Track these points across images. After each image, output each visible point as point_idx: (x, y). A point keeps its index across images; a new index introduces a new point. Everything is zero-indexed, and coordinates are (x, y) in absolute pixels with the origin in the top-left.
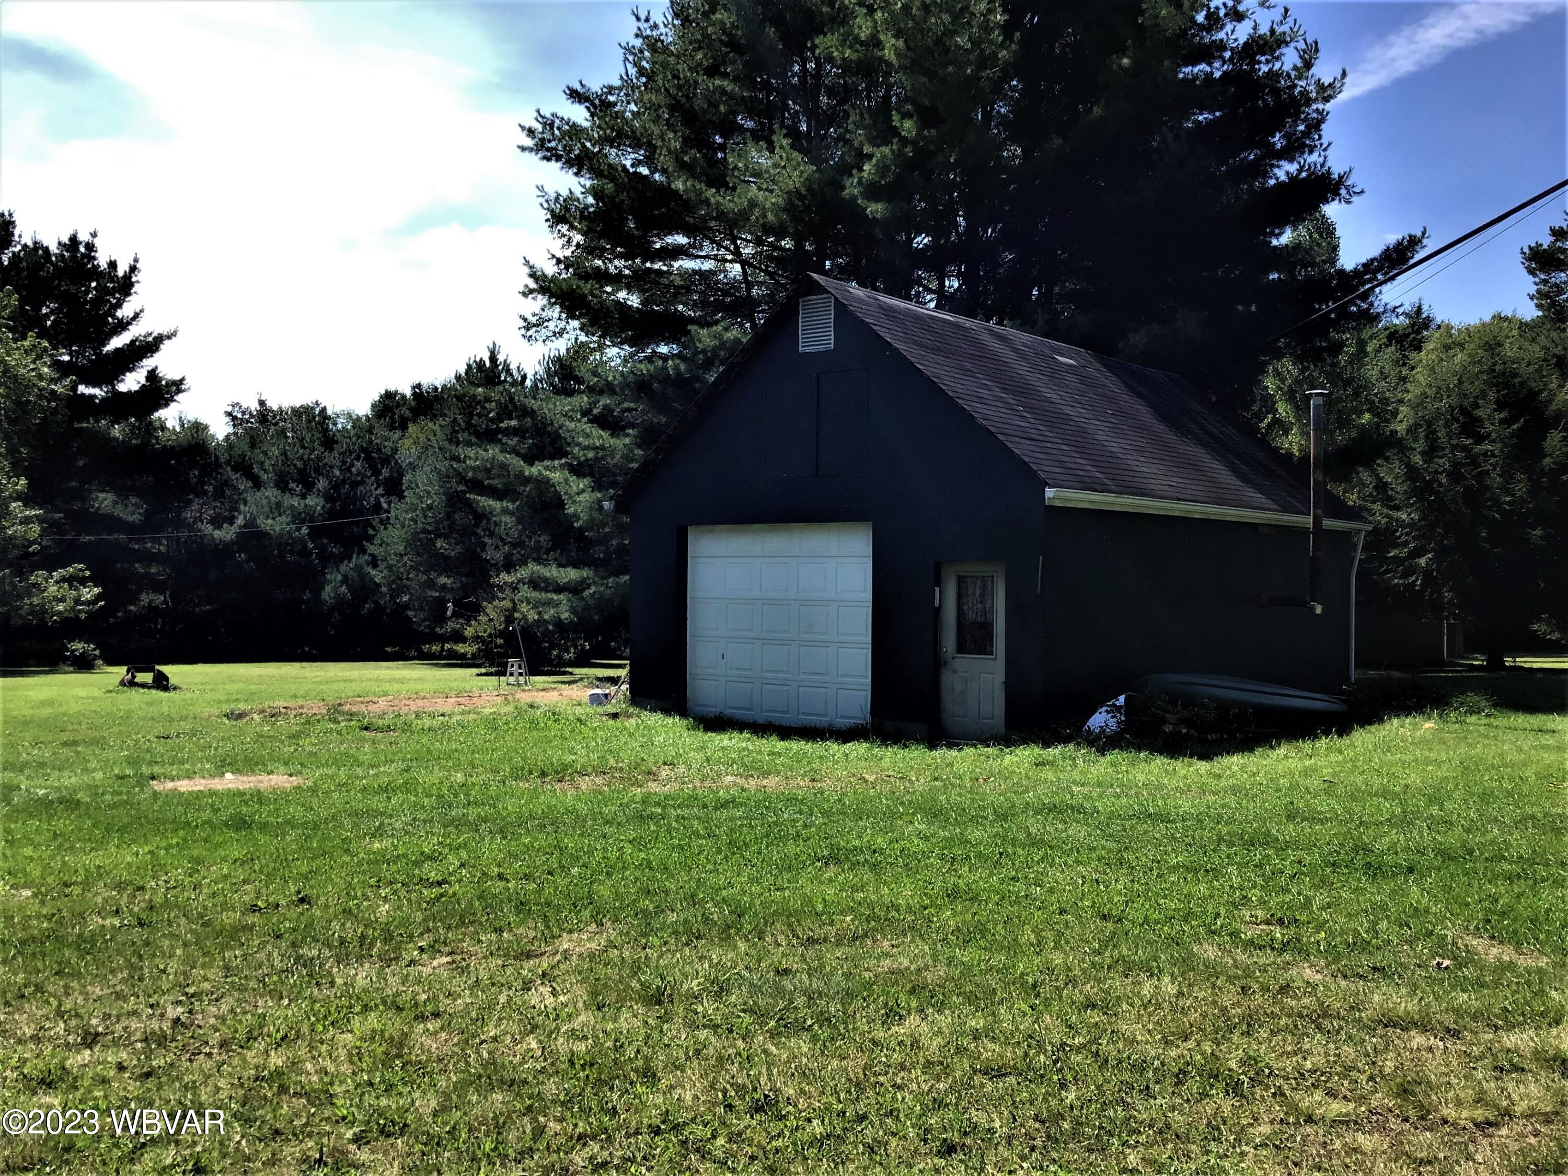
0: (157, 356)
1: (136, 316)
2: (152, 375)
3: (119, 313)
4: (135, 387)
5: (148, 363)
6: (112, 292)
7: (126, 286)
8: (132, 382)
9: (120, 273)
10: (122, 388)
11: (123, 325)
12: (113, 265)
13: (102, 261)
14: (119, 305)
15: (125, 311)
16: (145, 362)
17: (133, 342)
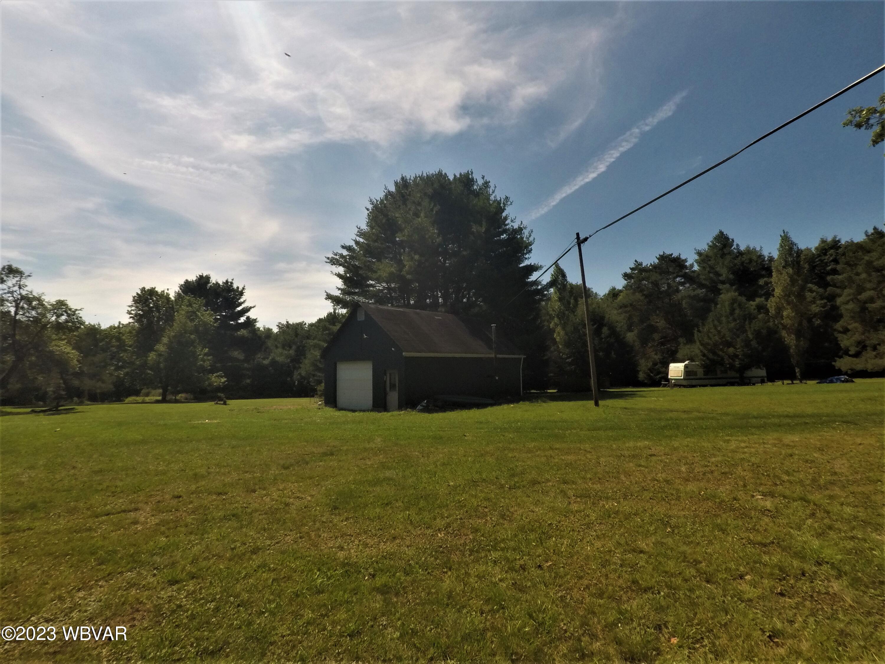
0: (249, 312)
1: (244, 301)
2: (248, 318)
3: (239, 301)
4: (243, 321)
5: (247, 314)
6: (237, 295)
7: (241, 294)
8: (242, 320)
9: (240, 290)
10: (240, 321)
11: (240, 304)
12: (238, 288)
13: (235, 286)
14: (239, 299)
15: (242, 300)
16: (246, 314)
17: (243, 309)
